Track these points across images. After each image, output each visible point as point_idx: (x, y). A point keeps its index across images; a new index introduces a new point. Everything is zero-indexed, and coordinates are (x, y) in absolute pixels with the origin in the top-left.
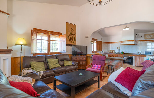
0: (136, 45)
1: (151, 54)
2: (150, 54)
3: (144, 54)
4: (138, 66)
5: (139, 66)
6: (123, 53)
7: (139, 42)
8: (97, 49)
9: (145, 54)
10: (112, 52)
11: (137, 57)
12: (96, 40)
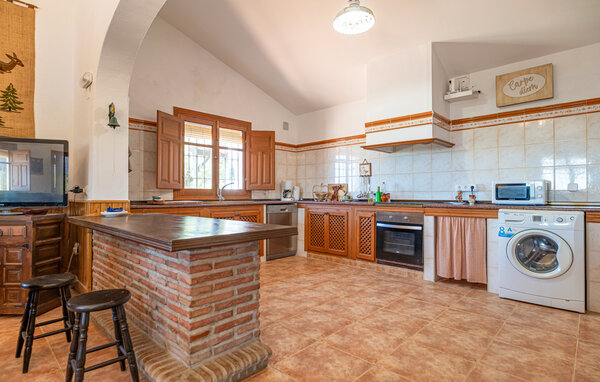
0: (451, 145)
1: (531, 202)
2: (528, 198)
3: (490, 203)
4: (451, 281)
5: (456, 276)
6: (384, 198)
7: (465, 125)
8: (245, 176)
9: (494, 201)
10: (335, 197)
11: (447, 220)
12: (244, 127)
